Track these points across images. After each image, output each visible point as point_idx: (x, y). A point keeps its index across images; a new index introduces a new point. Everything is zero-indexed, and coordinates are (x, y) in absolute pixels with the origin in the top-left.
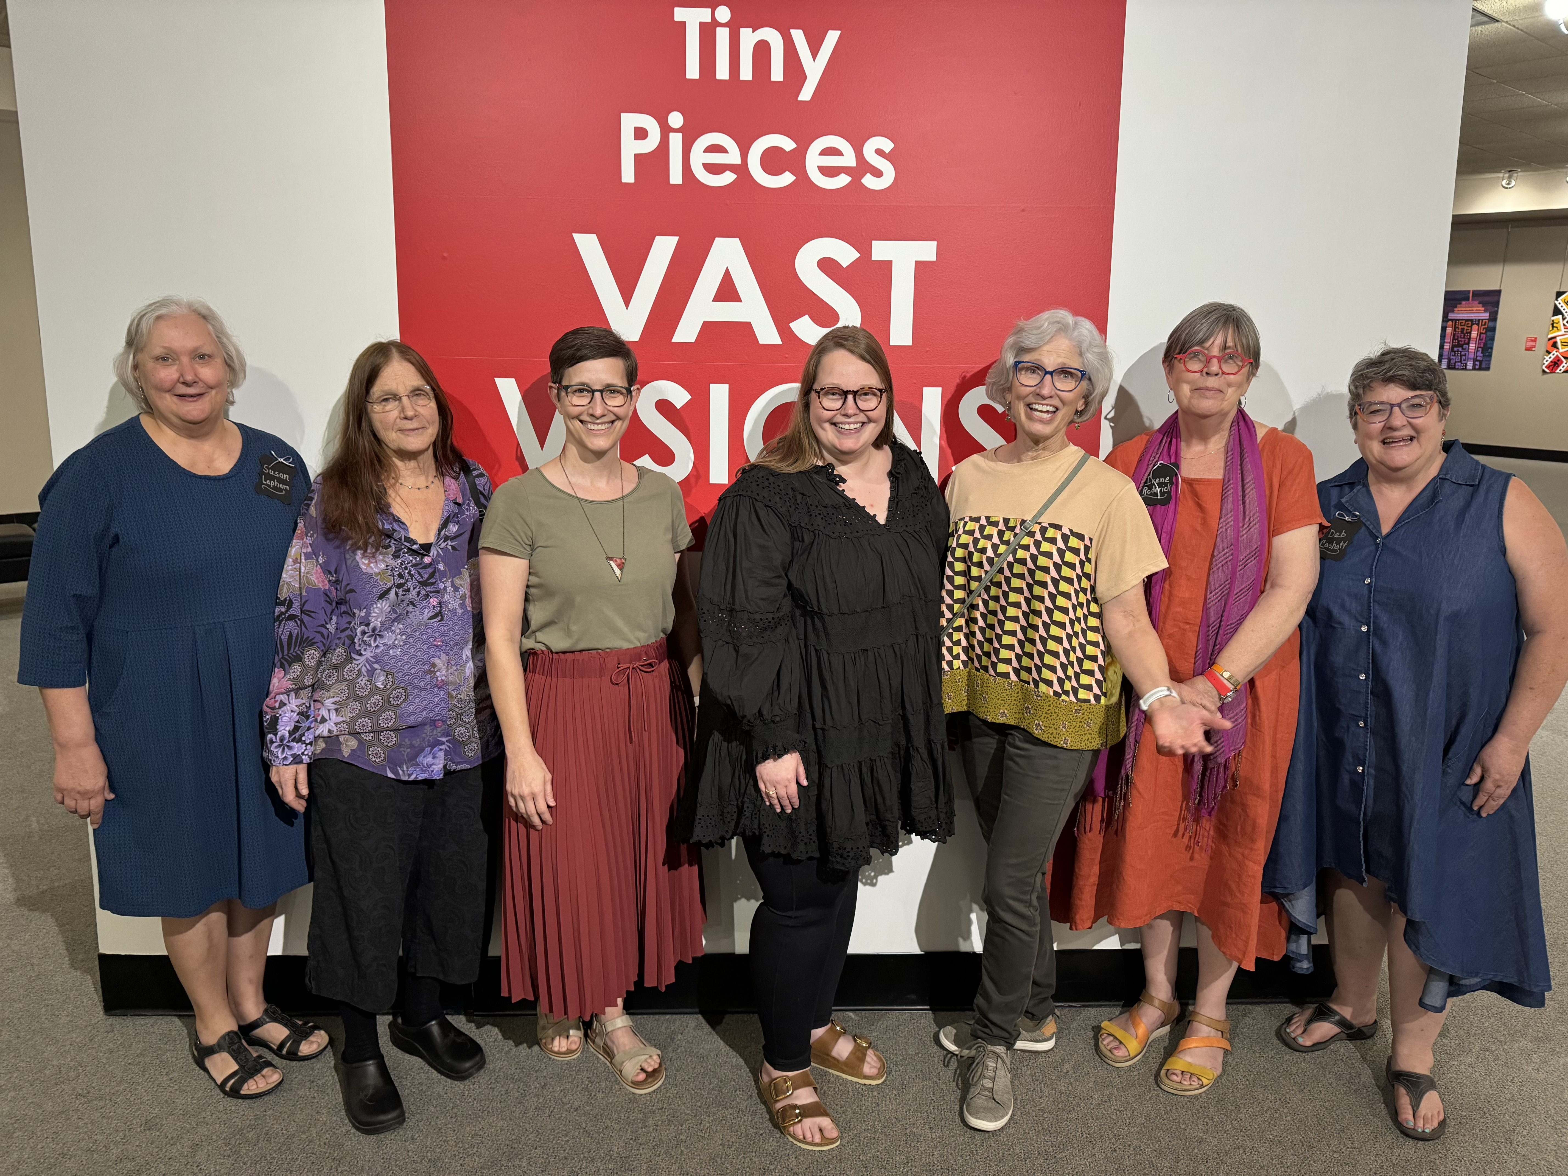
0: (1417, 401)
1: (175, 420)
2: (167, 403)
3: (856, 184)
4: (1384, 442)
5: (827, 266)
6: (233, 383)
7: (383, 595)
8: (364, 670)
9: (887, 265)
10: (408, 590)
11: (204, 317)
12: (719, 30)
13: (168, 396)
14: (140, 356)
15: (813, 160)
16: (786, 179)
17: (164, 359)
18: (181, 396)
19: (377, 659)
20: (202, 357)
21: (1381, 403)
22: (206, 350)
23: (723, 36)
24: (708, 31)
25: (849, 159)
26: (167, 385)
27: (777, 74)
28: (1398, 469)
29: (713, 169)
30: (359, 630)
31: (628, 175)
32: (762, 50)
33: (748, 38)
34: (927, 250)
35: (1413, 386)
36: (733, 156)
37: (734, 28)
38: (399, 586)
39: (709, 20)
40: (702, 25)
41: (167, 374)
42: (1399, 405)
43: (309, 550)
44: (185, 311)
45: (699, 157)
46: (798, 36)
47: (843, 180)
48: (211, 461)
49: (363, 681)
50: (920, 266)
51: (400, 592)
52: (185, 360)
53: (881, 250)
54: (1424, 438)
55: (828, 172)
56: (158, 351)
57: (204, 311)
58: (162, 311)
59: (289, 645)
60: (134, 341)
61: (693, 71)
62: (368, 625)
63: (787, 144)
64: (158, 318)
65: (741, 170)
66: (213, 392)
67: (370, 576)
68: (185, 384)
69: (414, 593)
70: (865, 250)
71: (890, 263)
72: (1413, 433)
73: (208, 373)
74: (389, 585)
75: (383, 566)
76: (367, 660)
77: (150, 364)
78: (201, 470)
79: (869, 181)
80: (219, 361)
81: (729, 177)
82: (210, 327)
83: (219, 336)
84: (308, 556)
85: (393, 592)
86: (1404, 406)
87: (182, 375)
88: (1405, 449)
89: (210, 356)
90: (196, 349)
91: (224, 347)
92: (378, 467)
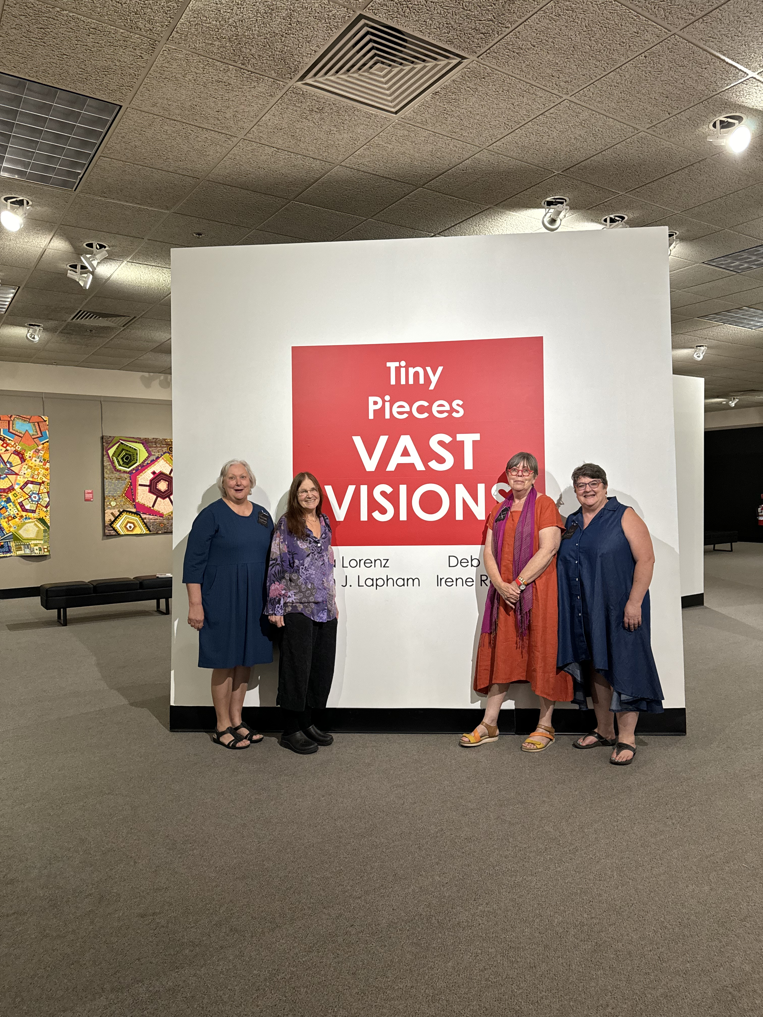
0: (594, 482)
1: (234, 499)
2: (232, 492)
3: (450, 416)
4: (585, 496)
5: (441, 443)
6: (252, 487)
7: (308, 556)
8: (303, 582)
9: (462, 442)
10: (315, 555)
11: (244, 465)
12: (402, 369)
13: (232, 490)
14: (225, 478)
15: (435, 408)
16: (426, 415)
17: (232, 478)
18: (236, 490)
19: (307, 578)
20: (243, 477)
21: (583, 483)
22: (245, 475)
23: (403, 371)
24: (398, 369)
25: (447, 407)
26: (233, 486)
27: (422, 381)
28: (591, 506)
29: (400, 413)
30: (301, 567)
31: (371, 416)
32: (416, 374)
33: (412, 371)
34: (477, 437)
35: (593, 477)
36: (407, 409)
37: (407, 368)
38: (313, 553)
39: (398, 366)
40: (396, 367)
41: (233, 483)
42: (588, 484)
43: (282, 540)
44: (239, 463)
45: (395, 409)
46: (429, 369)
47: (445, 415)
48: (244, 512)
49: (303, 586)
50: (474, 442)
51: (313, 555)
52: (238, 478)
53: (460, 437)
54: (598, 495)
55: (440, 412)
56: (230, 475)
57: (244, 463)
58: (233, 463)
59: (278, 573)
60: (223, 473)
61: (393, 382)
62: (304, 566)
63: (426, 404)
64: (231, 465)
65: (410, 413)
66: (246, 489)
67: (303, 549)
68: (238, 486)
69: (316, 556)
70: (454, 438)
71: (463, 441)
72: (594, 494)
73: (245, 482)
74: (309, 552)
75: (306, 546)
76: (304, 579)
77: (228, 480)
78: (241, 514)
79: (455, 415)
80: (248, 479)
81: (406, 416)
82: (246, 468)
83: (248, 471)
84: (282, 542)
85: (311, 554)
86: (590, 484)
87: (237, 483)
88: (592, 499)
89: (245, 477)
90: (241, 475)
91: (250, 474)
92: (300, 513)
